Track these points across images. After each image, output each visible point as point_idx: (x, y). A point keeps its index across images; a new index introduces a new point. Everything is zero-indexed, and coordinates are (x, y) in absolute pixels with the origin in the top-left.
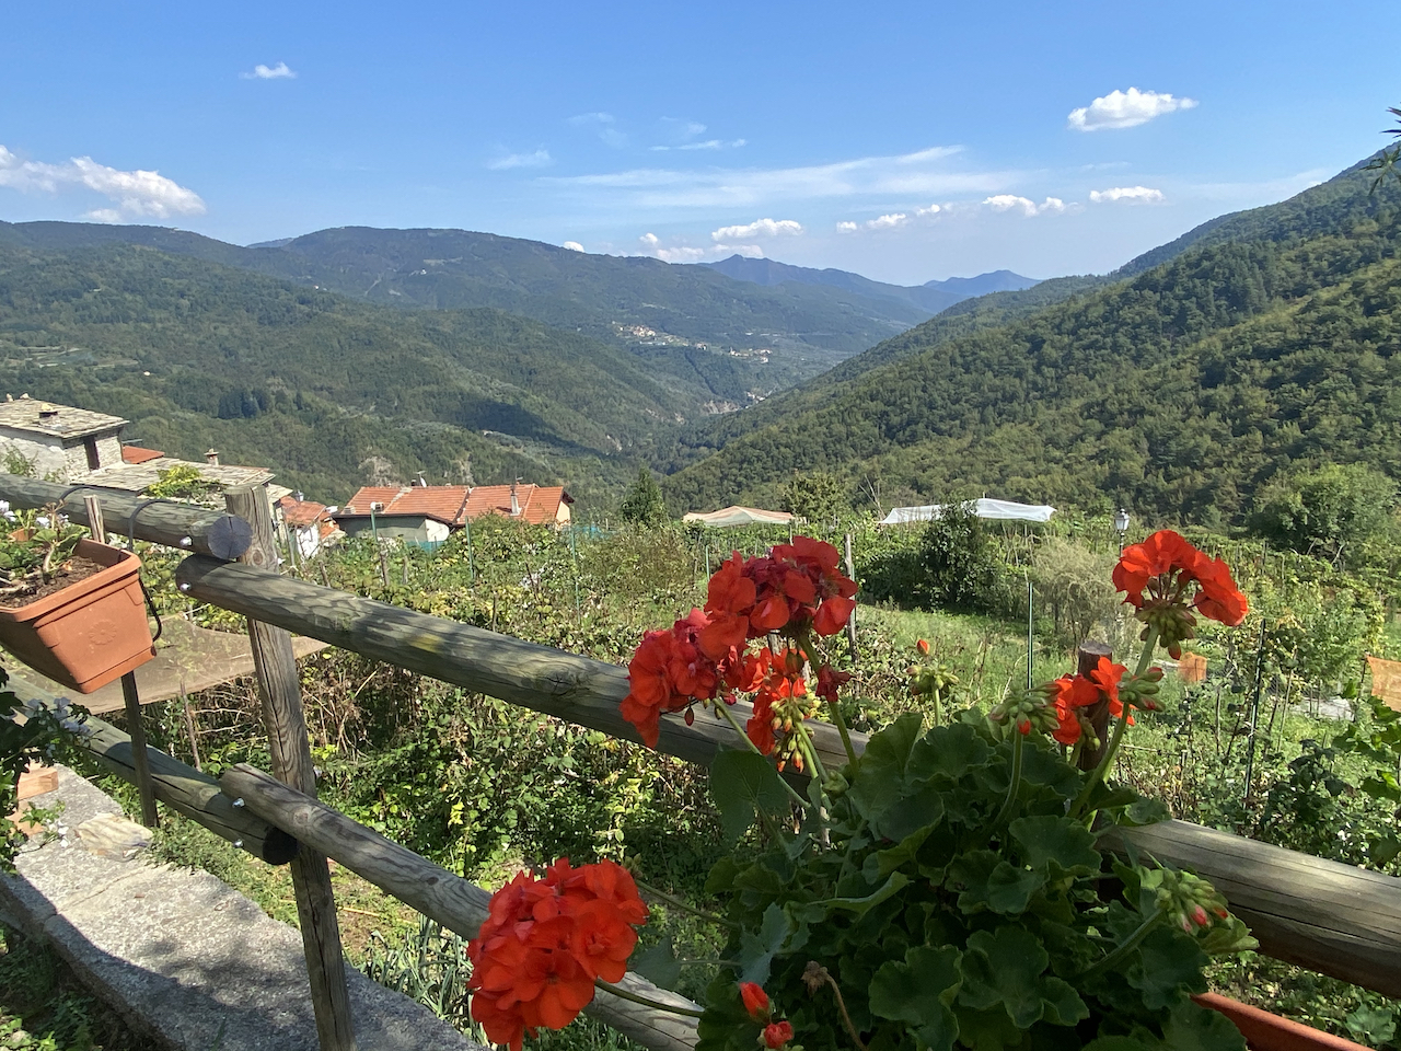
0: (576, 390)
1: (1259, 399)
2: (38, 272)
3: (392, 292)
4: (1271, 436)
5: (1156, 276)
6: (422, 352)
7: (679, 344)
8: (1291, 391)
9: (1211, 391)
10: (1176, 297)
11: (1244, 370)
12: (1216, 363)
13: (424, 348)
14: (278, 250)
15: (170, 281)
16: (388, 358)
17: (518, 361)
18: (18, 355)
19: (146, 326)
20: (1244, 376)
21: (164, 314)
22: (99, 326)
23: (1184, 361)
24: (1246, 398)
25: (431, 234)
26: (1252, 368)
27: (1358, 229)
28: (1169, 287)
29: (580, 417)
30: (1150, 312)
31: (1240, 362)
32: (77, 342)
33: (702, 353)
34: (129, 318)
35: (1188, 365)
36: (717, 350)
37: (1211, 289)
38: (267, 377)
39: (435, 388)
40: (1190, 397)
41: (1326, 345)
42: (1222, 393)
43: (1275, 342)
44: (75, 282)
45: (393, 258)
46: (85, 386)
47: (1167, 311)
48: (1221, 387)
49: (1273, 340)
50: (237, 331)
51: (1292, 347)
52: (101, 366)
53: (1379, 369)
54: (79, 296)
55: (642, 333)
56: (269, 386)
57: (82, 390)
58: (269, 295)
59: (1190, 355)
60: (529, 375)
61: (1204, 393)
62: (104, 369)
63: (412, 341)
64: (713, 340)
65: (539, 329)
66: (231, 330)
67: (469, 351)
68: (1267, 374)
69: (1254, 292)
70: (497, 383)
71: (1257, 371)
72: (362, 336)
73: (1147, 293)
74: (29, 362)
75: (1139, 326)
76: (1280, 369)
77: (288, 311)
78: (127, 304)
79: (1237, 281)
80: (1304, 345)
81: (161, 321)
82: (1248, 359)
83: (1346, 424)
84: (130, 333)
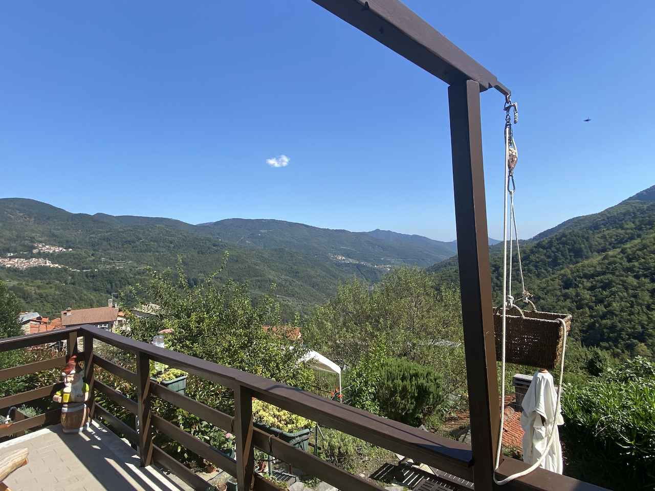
0: (314, 280)
1: (587, 295)
2: (121, 233)
3: (247, 242)
4: (592, 310)
5: (544, 243)
6: (256, 264)
7: (354, 263)
8: (599, 292)
9: (567, 291)
10: (553, 252)
11: (579, 282)
12: (569, 279)
13: (257, 263)
14: (207, 226)
15: (167, 237)
16: (243, 266)
17: (292, 268)
18: (110, 264)
19: (157, 254)
20: (580, 285)
21: (164, 250)
22: (141, 254)
23: (555, 278)
24: (581, 294)
25: (264, 221)
26: (583, 282)
27: (626, 226)
28: (550, 247)
29: (314, 290)
30: (542, 257)
31: (578, 279)
32: (132, 259)
33: (364, 266)
34: (151, 251)
35: (557, 280)
36: (369, 265)
37: (567, 249)
38: (198, 274)
39: (259, 278)
40: (559, 293)
41: (613, 274)
42: (571, 291)
43: (592, 272)
44: (134, 238)
45: (249, 230)
46: (132, 276)
47: (549, 257)
48: (571, 289)
49: (591, 271)
50: (189, 256)
51: (599, 274)
52: (139, 268)
53: (635, 283)
54: (135, 243)
55: (340, 258)
56: (199, 276)
57: (131, 278)
58: (203, 243)
59: (557, 276)
60: (295, 274)
61: (564, 291)
62: (140, 269)
63: (253, 260)
64: (368, 261)
65: (301, 256)
66: (187, 256)
67: (274, 264)
68: (589, 284)
69: (585, 250)
70: (283, 277)
71: (585, 283)
72: (235, 258)
73: (541, 250)
74: (114, 266)
75: (538, 262)
76: (594, 282)
77: (209, 249)
78: (151, 246)
79: (577, 246)
80: (604, 273)
81: (162, 252)
82: (581, 278)
83: (623, 306)
84: (151, 256)
